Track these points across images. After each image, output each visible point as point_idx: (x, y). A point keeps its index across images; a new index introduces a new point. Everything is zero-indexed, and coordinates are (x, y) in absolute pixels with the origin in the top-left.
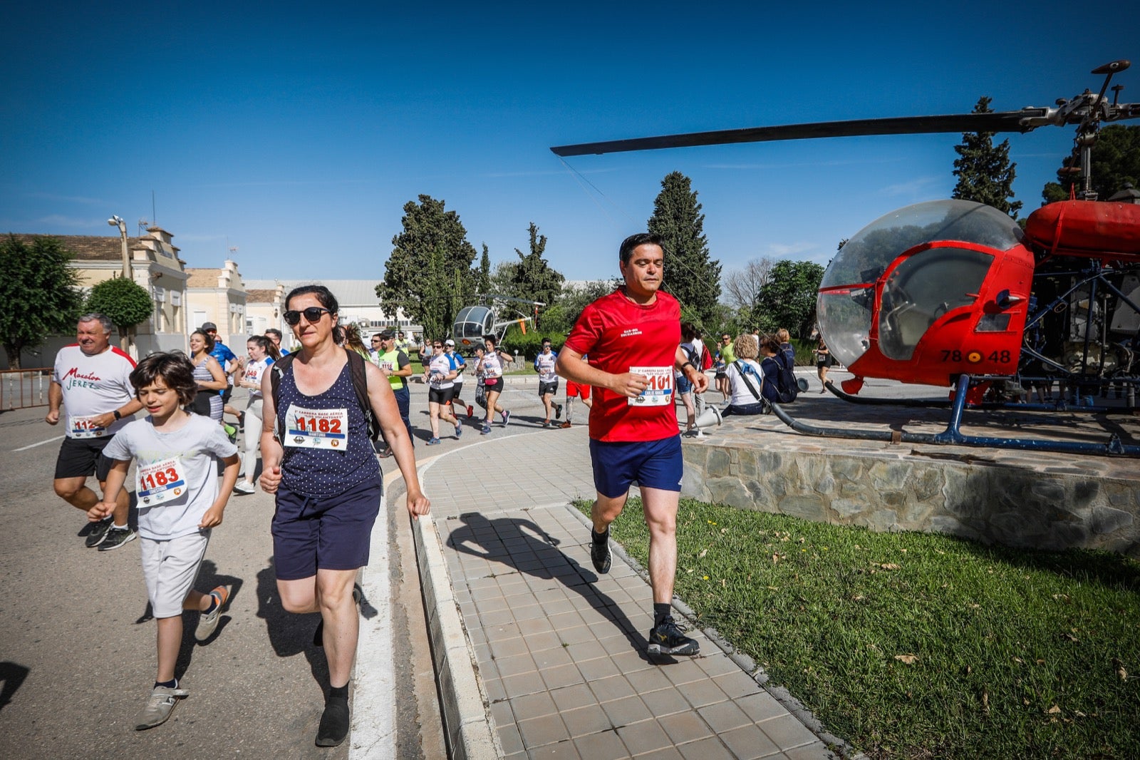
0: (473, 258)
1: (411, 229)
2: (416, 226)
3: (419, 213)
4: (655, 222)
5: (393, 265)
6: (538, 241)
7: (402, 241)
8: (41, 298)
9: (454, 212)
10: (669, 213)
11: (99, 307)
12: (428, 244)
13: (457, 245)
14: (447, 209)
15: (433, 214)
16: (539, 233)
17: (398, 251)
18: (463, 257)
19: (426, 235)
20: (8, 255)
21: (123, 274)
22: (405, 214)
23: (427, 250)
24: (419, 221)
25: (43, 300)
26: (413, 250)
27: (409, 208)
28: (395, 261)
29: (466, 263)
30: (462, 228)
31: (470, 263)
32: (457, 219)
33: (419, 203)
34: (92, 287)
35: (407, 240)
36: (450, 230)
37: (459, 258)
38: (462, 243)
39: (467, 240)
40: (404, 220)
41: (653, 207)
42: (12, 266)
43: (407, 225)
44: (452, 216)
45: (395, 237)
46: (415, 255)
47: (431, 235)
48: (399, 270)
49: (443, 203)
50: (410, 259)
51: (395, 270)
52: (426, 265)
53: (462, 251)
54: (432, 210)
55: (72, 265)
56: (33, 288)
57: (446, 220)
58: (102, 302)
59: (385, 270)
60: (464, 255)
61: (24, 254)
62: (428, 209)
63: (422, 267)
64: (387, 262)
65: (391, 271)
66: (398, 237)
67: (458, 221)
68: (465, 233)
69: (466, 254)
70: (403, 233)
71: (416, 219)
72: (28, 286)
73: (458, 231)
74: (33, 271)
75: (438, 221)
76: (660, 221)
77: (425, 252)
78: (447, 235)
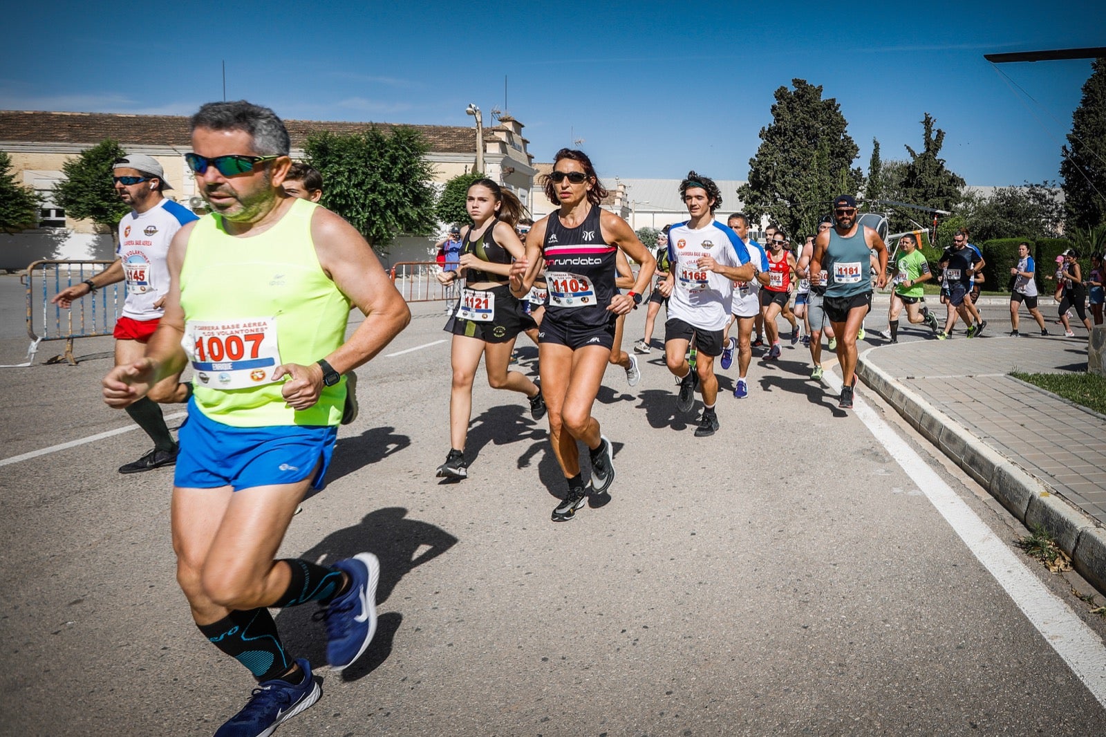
0: (854, 156)
1: (782, 120)
2: (788, 117)
3: (792, 100)
4: (1083, 114)
5: (760, 162)
6: (933, 136)
7: (770, 135)
8: (398, 193)
9: (833, 100)
10: (1101, 102)
11: (453, 204)
12: (802, 138)
13: (836, 140)
14: (824, 97)
15: (808, 102)
16: (935, 127)
17: (766, 146)
18: (843, 155)
19: (799, 127)
20: (368, 146)
21: (475, 168)
22: (775, 102)
23: (799, 145)
24: (792, 110)
25: (399, 195)
26: (783, 145)
27: (781, 94)
28: (762, 158)
29: (846, 162)
30: (842, 120)
31: (850, 162)
32: (837, 108)
33: (792, 89)
34: (446, 182)
35: (777, 133)
36: (828, 122)
37: (838, 156)
38: (842, 137)
39: (848, 134)
40: (774, 108)
41: (1081, 95)
42: (371, 158)
43: (778, 115)
44: (831, 105)
45: (763, 129)
46: (784, 151)
47: (805, 128)
48: (767, 169)
49: (820, 89)
50: (779, 156)
51: (762, 169)
52: (798, 163)
53: (842, 147)
54: (807, 97)
55: (427, 157)
56: (389, 182)
57: (824, 109)
58: (456, 199)
59: (750, 168)
60: (845, 152)
61: (384, 145)
62: (803, 96)
63: (793, 166)
64: (751, 159)
65: (757, 172)
66: (766, 129)
67: (838, 111)
68: (846, 125)
69: (846, 151)
70: (773, 125)
71: (788, 107)
72: (385, 179)
73: (838, 123)
74: (392, 163)
75: (815, 110)
76: (1089, 112)
77: (798, 148)
78: (825, 127)
